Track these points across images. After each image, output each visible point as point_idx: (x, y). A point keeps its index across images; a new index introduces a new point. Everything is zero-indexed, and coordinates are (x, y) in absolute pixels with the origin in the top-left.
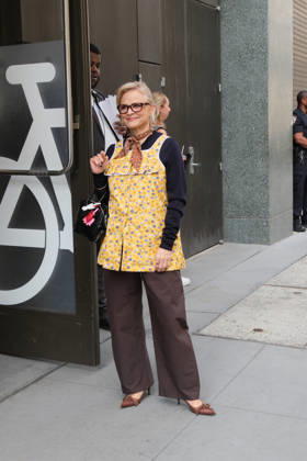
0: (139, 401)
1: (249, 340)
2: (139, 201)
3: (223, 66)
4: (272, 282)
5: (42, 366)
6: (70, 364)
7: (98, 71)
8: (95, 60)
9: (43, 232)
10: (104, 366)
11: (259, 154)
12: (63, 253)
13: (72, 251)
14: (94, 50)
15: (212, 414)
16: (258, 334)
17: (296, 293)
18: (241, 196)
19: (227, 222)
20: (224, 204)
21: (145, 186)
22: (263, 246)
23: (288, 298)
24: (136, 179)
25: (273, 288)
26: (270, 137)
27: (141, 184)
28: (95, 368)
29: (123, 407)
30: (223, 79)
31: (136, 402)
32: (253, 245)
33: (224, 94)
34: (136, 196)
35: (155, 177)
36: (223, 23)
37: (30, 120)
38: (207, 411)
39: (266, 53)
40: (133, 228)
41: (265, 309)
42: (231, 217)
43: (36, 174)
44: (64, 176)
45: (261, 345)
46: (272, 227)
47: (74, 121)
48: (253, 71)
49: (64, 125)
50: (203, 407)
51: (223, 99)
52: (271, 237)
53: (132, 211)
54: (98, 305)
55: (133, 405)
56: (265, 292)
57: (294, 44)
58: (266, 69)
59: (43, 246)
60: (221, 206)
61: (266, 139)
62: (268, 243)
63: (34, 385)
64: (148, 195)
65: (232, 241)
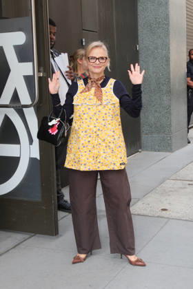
0: (85, 259)
1: (158, 217)
2: (103, 123)
3: (140, 33)
4: (173, 177)
5: (18, 237)
6: (38, 235)
7: (54, 37)
8: (53, 31)
9: (19, 146)
10: (61, 236)
11: (164, 92)
12: (32, 160)
13: (39, 158)
14: (52, 23)
15: (144, 265)
16: (164, 212)
17: (189, 184)
18: (153, 119)
19: (144, 137)
20: (142, 126)
21: (107, 112)
22: (168, 153)
23: (185, 188)
24: (100, 108)
25: (174, 181)
26: (171, 81)
27: (104, 111)
28: (54, 237)
29: (74, 263)
30: (140, 42)
31: (82, 260)
32: (161, 153)
33: (140, 52)
34: (100, 120)
35: (112, 106)
36: (139, 4)
37: (8, 71)
38: (140, 263)
39: (168, 24)
40: (100, 141)
41: (169, 195)
42: (146, 134)
43: (13, 107)
44: (32, 108)
45: (166, 220)
46: (174, 140)
47: (39, 71)
48: (160, 36)
49: (32, 74)
50: (138, 261)
51: (140, 55)
52: (173, 147)
53: (99, 130)
54: (56, 194)
55: (81, 262)
56: (169, 184)
57: (187, 18)
58: (168, 35)
59: (19, 156)
60: (140, 127)
61: (169, 82)
62: (171, 151)
63: (13, 250)
64: (109, 118)
65: (147, 150)
